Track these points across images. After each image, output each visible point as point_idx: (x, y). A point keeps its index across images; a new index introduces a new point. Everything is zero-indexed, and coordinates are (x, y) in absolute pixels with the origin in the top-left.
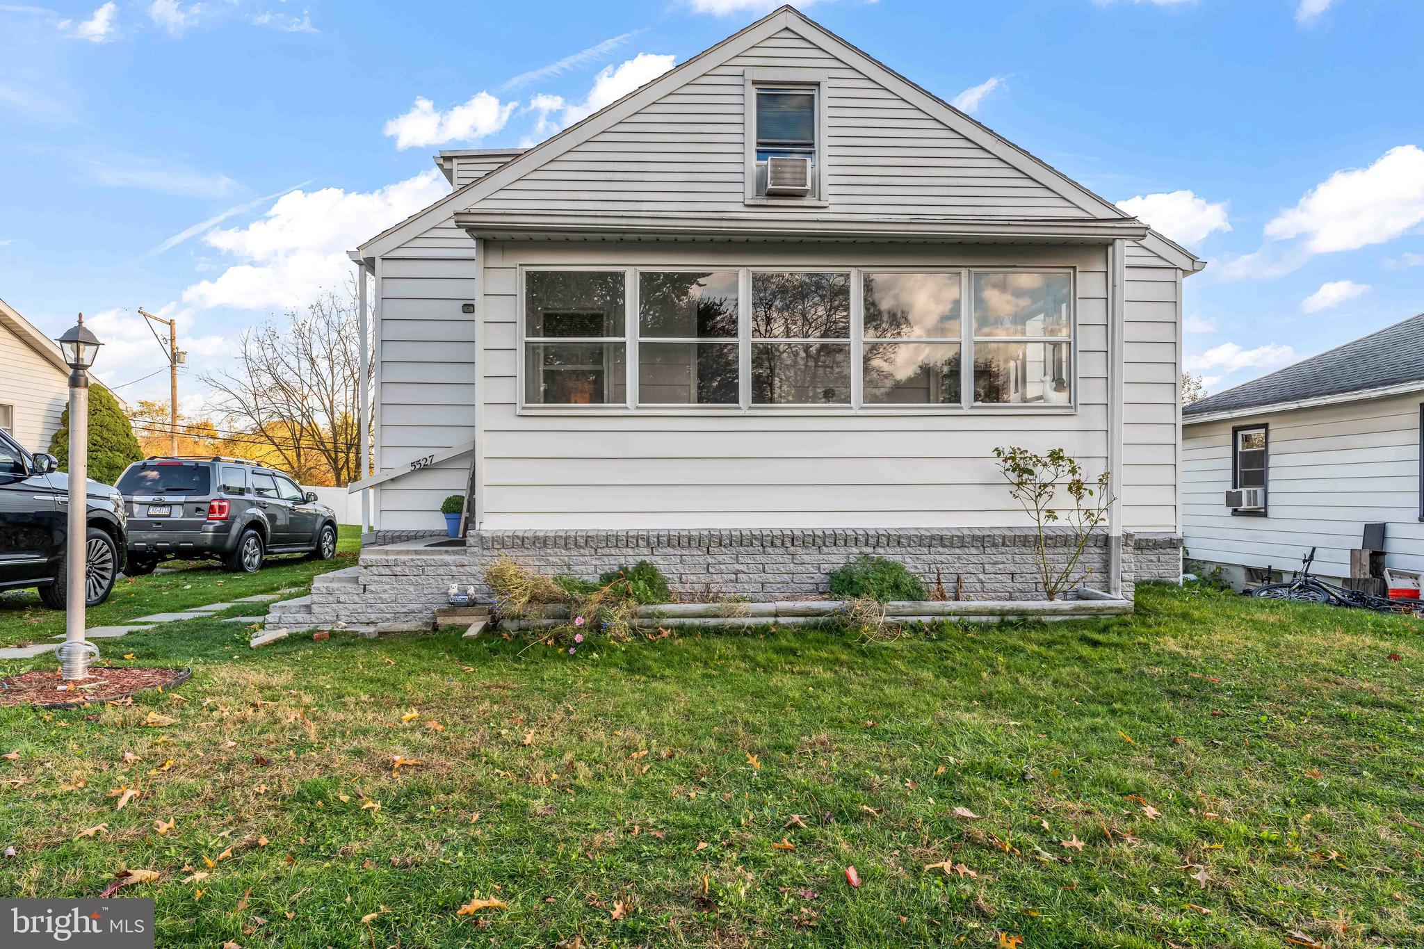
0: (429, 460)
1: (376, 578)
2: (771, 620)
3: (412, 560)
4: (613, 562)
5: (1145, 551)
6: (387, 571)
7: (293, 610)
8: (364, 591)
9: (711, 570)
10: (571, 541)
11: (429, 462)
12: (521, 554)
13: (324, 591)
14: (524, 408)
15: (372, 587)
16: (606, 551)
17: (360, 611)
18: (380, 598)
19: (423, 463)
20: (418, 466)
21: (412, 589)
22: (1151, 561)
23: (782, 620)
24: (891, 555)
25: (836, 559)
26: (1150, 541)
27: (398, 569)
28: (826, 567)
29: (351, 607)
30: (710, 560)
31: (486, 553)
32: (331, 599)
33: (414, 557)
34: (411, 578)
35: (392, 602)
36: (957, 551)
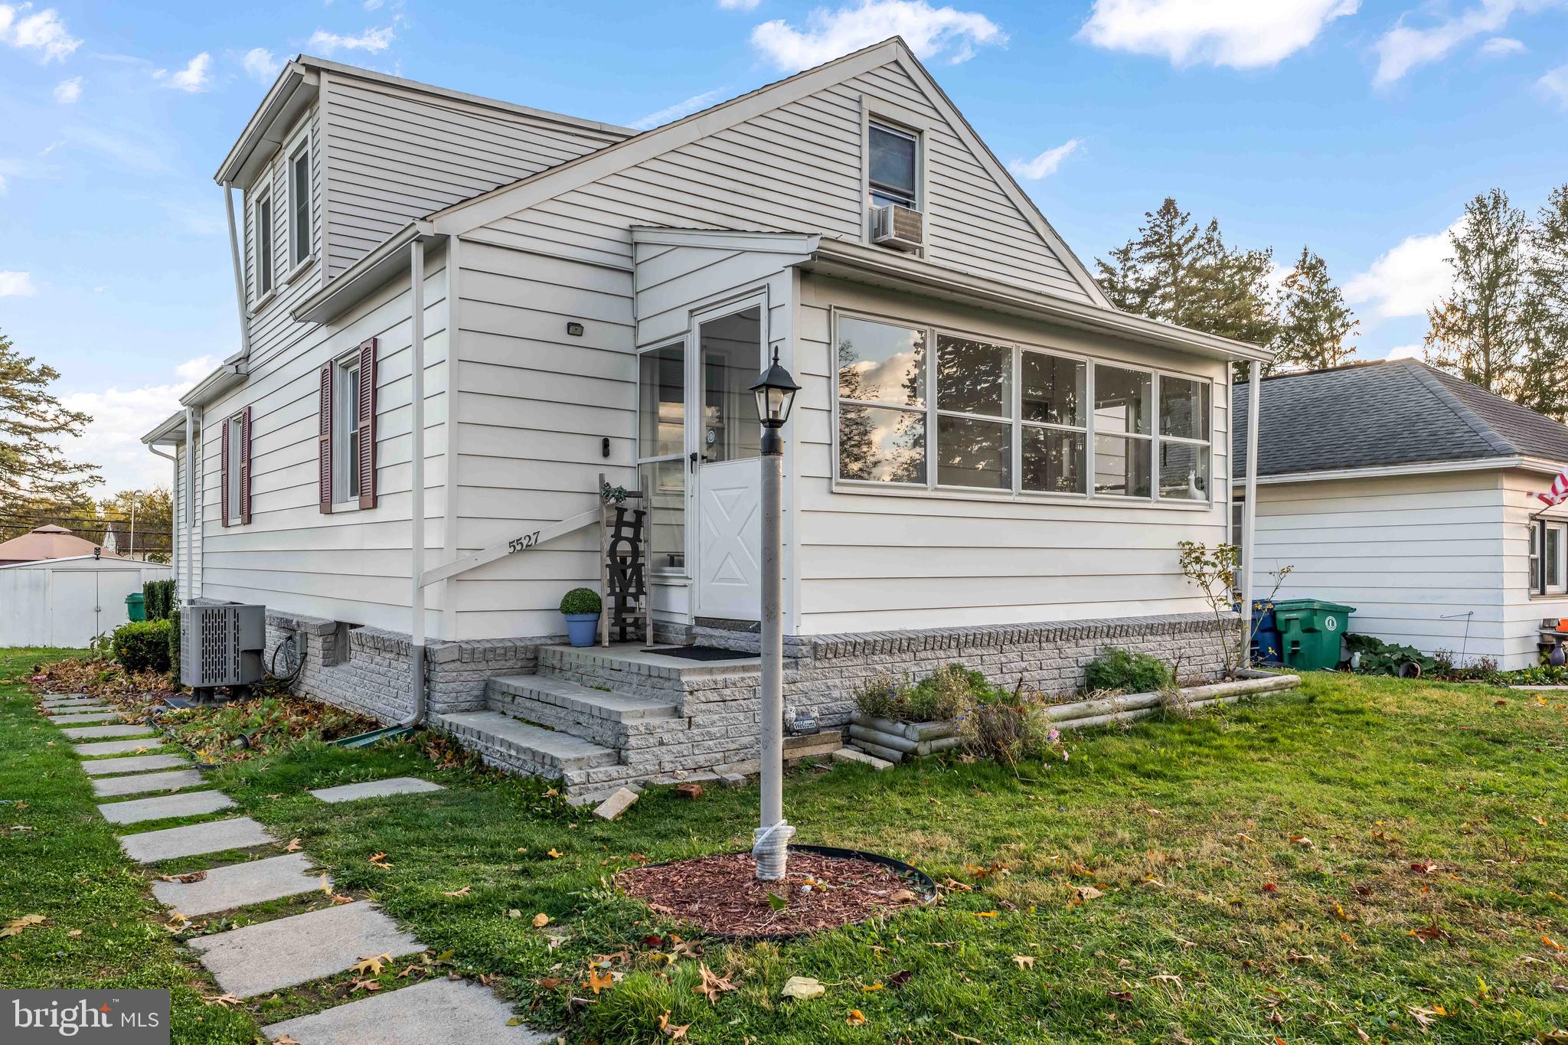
0: (533, 538)
1: (703, 707)
3: (743, 679)
4: (929, 667)
6: (714, 697)
7: (594, 763)
8: (690, 727)
9: (1004, 670)
10: (896, 645)
11: (533, 541)
12: (850, 663)
13: (642, 729)
15: (698, 719)
17: (685, 753)
18: (709, 733)
19: (525, 542)
20: (518, 547)
21: (741, 716)
24: (1121, 644)
25: (1088, 651)
27: (727, 692)
28: (1083, 661)
29: (676, 749)
30: (1003, 660)
31: (818, 664)
32: (651, 740)
33: (742, 675)
34: (742, 702)
35: (722, 737)
36: (1159, 638)
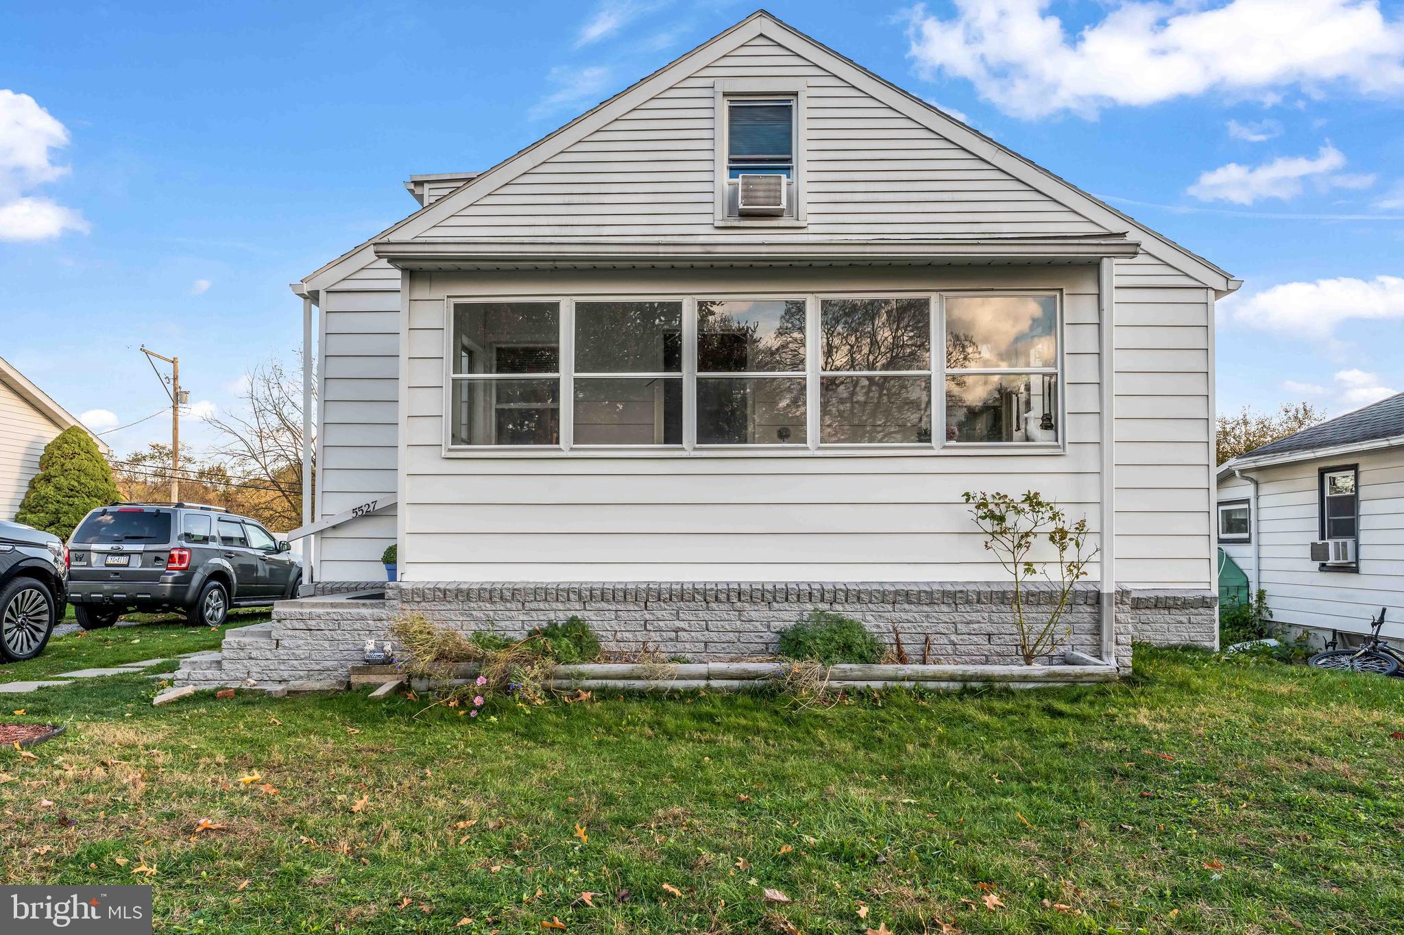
0: (372, 506)
1: (290, 633)
2: (703, 683)
3: (328, 614)
4: (542, 618)
5: (1173, 611)
6: (302, 626)
7: (204, 666)
8: (277, 647)
9: (649, 627)
10: (497, 594)
11: (371, 508)
12: (443, 608)
13: (236, 646)
14: (450, 450)
15: (285, 643)
16: (534, 605)
17: (272, 667)
18: (293, 654)
19: (365, 509)
20: (360, 513)
21: (327, 644)
22: (1181, 622)
23: (715, 683)
24: (848, 612)
25: (788, 616)
26: (1179, 599)
27: (313, 623)
28: (776, 625)
29: (263, 663)
30: (648, 616)
31: (406, 606)
32: (242, 654)
33: (329, 610)
34: (326, 632)
35: (306, 658)
36: (926, 608)
